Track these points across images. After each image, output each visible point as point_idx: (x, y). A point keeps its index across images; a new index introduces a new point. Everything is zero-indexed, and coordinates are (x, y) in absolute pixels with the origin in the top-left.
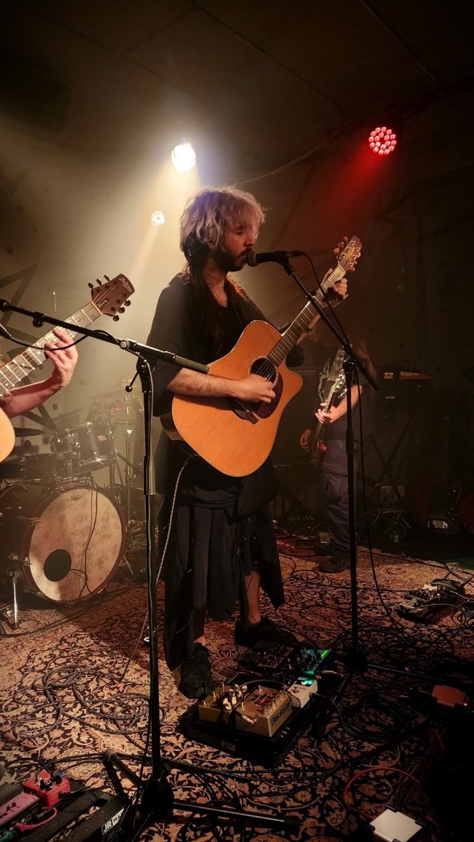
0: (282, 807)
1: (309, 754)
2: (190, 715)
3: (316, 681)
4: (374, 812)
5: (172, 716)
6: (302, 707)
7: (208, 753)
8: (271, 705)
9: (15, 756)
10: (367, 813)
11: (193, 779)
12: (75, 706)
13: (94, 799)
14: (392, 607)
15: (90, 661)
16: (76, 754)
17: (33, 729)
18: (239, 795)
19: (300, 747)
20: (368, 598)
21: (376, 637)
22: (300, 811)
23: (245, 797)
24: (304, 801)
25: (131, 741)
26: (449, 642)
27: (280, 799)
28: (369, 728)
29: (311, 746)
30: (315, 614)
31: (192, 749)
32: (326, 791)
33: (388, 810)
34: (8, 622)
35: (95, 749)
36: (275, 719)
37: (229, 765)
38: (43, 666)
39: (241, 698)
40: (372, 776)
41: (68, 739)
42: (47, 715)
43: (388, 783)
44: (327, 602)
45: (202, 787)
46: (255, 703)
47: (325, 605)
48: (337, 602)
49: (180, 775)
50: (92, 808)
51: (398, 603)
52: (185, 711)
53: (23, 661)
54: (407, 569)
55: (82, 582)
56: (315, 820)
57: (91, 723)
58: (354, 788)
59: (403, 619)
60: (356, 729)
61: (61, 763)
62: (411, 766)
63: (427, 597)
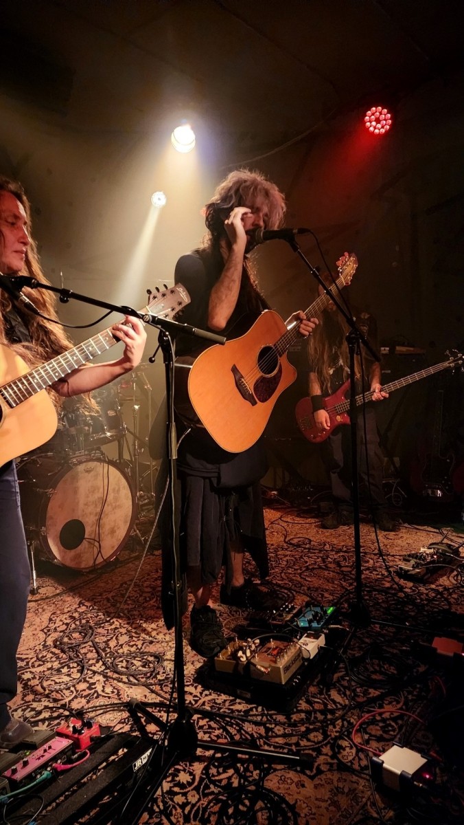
0: (296, 747)
1: (319, 700)
2: (206, 668)
3: (323, 636)
4: (381, 749)
5: (190, 669)
6: (311, 658)
7: (225, 701)
8: (283, 656)
9: (45, 706)
10: (376, 750)
11: (212, 724)
12: (97, 662)
13: (122, 742)
14: (392, 569)
15: (109, 622)
16: (102, 704)
17: (60, 683)
18: (256, 736)
19: (310, 694)
20: (368, 562)
21: (377, 596)
22: (313, 750)
23: (262, 739)
24: (316, 741)
25: (152, 691)
26: (446, 599)
27: (294, 740)
28: (374, 677)
29: (321, 693)
30: (319, 576)
31: (209, 698)
32: (336, 732)
33: (395, 746)
35: (120, 699)
36: (287, 668)
37: (245, 712)
38: (64, 627)
39: (254, 651)
40: (378, 718)
41: (93, 691)
42: (72, 670)
43: (393, 724)
44: (329, 565)
45: (221, 730)
46: (268, 654)
47: (327, 568)
48: (338, 564)
49: (200, 720)
50: (121, 750)
51: (397, 566)
52: (201, 664)
53: (45, 622)
54: (404, 535)
55: (96, 551)
56: (328, 757)
57: (114, 677)
58: (362, 729)
59: (402, 580)
60: (362, 677)
61: (89, 712)
62: (414, 709)
63: (425, 559)
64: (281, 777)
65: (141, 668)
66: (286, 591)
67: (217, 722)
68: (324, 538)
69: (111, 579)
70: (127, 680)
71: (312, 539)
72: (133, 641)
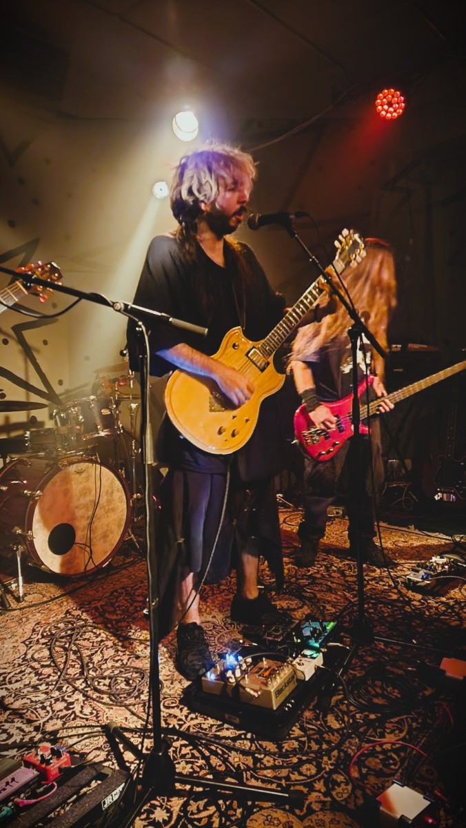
0: (286, 781)
1: (314, 727)
2: (194, 687)
3: (321, 654)
4: (380, 786)
5: (176, 688)
6: (307, 679)
7: (212, 726)
8: (275, 678)
9: (18, 728)
10: (374, 787)
11: (195, 752)
13: (94, 773)
14: (399, 580)
15: (95, 633)
17: (36, 702)
18: (242, 768)
19: (305, 720)
20: (374, 571)
21: (383, 609)
22: (305, 785)
24: (309, 775)
25: (133, 713)
26: (458, 614)
27: (284, 772)
28: (376, 700)
29: (317, 719)
31: (195, 722)
32: (331, 764)
33: (395, 785)
34: (13, 595)
35: (98, 722)
36: (279, 692)
37: (233, 738)
38: (47, 638)
39: (245, 670)
40: (378, 749)
41: (70, 711)
43: (395, 757)
44: (333, 574)
46: (260, 676)
47: (331, 578)
48: (342, 573)
49: (183, 748)
50: (94, 781)
51: (405, 576)
53: (28, 633)
54: (414, 542)
55: (87, 556)
56: (320, 794)
57: (94, 697)
58: (360, 763)
59: (410, 591)
60: (363, 702)
62: (419, 740)
63: (434, 570)
64: (268, 816)
65: (124, 687)
67: (200, 751)
69: (102, 587)
70: (107, 700)
72: (119, 656)
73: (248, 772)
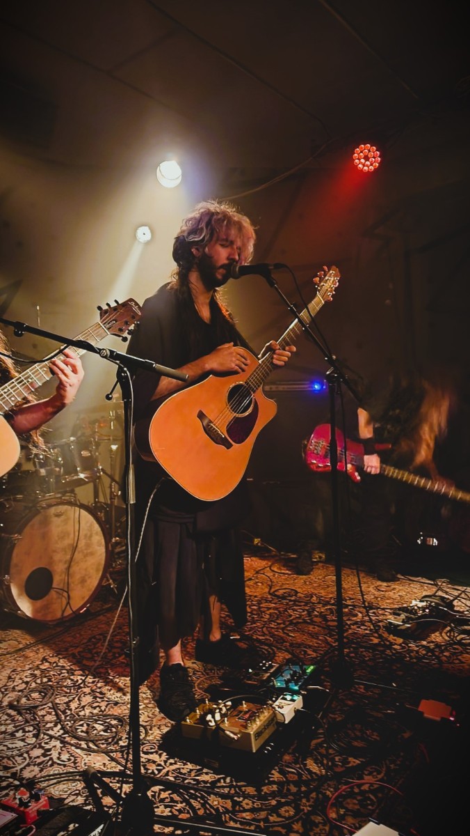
0: (264, 823)
1: (293, 770)
2: (173, 733)
3: (301, 697)
4: (357, 825)
5: (155, 734)
6: (287, 722)
7: (191, 770)
8: (255, 720)
10: (351, 827)
11: (175, 797)
12: (55, 726)
13: (73, 816)
14: (380, 624)
15: (72, 680)
16: (56, 772)
17: (13, 748)
18: (221, 811)
19: (284, 763)
20: (356, 615)
21: (364, 653)
22: (283, 826)
23: (228, 813)
24: (287, 816)
25: (112, 759)
26: (438, 658)
27: (263, 815)
28: (356, 744)
29: (296, 762)
30: (303, 631)
31: (174, 767)
32: (309, 806)
33: (371, 823)
35: (76, 768)
36: (258, 734)
37: (211, 783)
38: (24, 686)
39: (224, 714)
40: (356, 790)
42: (27, 734)
43: (372, 797)
44: (315, 619)
45: (184, 804)
46: (239, 718)
48: (325, 618)
49: (162, 793)
50: (72, 825)
51: (386, 620)
52: (168, 729)
53: (3, 680)
54: (396, 587)
55: (65, 601)
57: (72, 742)
58: (338, 804)
59: (392, 635)
60: (342, 745)
61: (41, 782)
62: (397, 780)
63: (416, 613)
65: (102, 733)
66: (266, 648)
67: (180, 795)
68: (312, 590)
69: (79, 633)
70: (85, 746)
71: (299, 590)
72: (97, 702)
73: (227, 815)
